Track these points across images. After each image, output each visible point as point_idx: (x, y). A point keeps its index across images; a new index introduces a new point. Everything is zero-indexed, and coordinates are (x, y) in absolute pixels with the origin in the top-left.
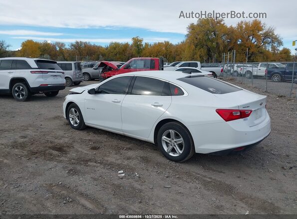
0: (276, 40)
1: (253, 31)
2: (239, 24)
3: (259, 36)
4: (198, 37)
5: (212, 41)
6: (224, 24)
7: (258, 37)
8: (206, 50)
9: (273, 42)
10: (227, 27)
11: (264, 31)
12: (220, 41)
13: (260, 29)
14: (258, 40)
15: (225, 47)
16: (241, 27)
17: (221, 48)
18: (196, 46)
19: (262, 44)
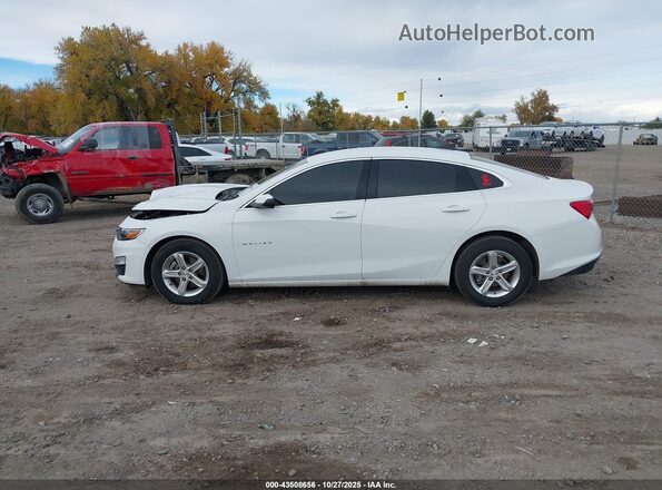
0: (256, 87)
1: (211, 66)
2: (179, 49)
3: (225, 77)
4: (93, 73)
5: (127, 84)
6: (148, 45)
7: (222, 80)
8: (115, 107)
9: (252, 91)
10: (155, 54)
11: (232, 68)
12: (146, 85)
13: (223, 63)
14: (223, 86)
15: (159, 99)
16: (186, 56)
17: (151, 100)
18: (89, 94)
19: (233, 94)
